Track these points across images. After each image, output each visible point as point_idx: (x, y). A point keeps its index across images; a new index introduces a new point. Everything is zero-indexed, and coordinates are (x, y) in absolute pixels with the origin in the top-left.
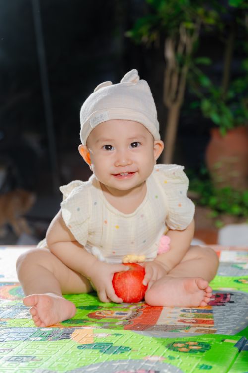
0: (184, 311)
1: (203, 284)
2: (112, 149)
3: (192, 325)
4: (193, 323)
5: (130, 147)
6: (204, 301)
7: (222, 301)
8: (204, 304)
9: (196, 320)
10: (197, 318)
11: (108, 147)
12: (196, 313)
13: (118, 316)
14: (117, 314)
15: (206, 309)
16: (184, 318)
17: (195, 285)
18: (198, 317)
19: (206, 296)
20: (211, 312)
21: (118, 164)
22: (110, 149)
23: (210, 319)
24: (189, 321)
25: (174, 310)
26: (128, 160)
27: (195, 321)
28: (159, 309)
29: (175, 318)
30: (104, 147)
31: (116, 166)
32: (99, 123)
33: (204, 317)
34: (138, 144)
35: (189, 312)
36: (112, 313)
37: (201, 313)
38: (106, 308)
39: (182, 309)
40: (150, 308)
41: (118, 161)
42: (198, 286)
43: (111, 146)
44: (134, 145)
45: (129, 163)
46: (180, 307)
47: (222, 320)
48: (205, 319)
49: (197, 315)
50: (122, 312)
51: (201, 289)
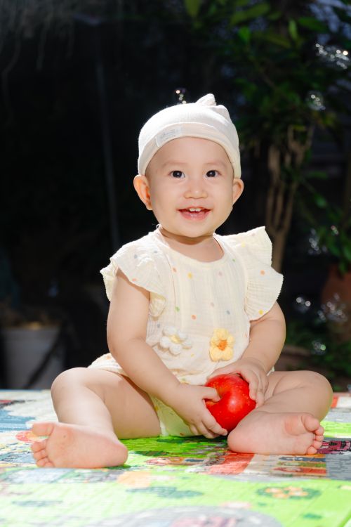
0: (283, 458)
1: (312, 423)
2: (183, 176)
3: (296, 473)
4: (297, 471)
5: (205, 177)
6: (312, 446)
7: (338, 448)
8: (313, 450)
9: (301, 469)
10: (302, 467)
11: (177, 174)
12: (301, 462)
13: (189, 462)
14: (188, 460)
15: (316, 456)
16: (283, 466)
17: (300, 424)
18: (304, 466)
19: (315, 440)
20: (323, 460)
21: (189, 195)
22: (180, 176)
23: (321, 468)
24: (292, 469)
25: (269, 458)
26: (203, 191)
27: (299, 470)
28: (248, 456)
29: (271, 466)
30: (172, 174)
31: (186, 198)
32: (169, 140)
33: (313, 465)
34: (216, 174)
35: (292, 460)
36: (181, 460)
37: (309, 462)
38: (172, 454)
39: (281, 456)
40: (235, 455)
41: (190, 191)
42: (304, 425)
43: (180, 173)
44: (211, 174)
45: (204, 195)
46: (278, 455)
47: (339, 469)
48: (314, 468)
49: (302, 464)
50: (195, 459)
51: (309, 431)
